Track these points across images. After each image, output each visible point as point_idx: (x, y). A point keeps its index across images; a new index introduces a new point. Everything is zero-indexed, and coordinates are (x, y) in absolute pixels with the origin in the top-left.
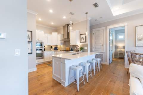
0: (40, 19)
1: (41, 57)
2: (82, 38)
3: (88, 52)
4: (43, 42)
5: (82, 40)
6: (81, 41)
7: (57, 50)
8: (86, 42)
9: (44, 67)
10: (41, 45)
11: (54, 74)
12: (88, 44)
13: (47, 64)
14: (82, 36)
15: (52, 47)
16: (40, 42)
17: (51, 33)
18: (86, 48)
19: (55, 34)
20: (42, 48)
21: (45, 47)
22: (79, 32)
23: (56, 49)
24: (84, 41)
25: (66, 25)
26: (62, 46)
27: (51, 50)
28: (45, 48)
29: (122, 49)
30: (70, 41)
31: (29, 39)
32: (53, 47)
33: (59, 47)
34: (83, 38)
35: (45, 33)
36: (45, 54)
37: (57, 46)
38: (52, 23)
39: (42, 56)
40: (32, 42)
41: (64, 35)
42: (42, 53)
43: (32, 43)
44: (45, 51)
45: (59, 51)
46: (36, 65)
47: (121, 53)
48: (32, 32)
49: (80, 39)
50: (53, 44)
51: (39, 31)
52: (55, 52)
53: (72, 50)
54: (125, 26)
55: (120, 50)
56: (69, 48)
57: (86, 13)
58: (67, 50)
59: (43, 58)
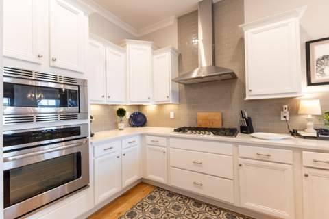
7: (143, 124)
22: (302, 31)
26: (172, 110)
27: (121, 125)
32: (128, 114)
33: (150, 110)
37: (139, 106)
42: (79, 154)
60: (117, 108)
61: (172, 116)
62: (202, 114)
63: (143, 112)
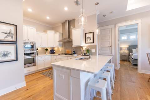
0: (30, 10)
1: (32, 64)
2: (88, 37)
3: (96, 55)
4: (35, 43)
5: (89, 40)
6: (87, 42)
7: (54, 53)
8: (93, 43)
9: (37, 79)
10: (32, 47)
11: (56, 93)
12: (96, 45)
13: (42, 73)
14: (88, 35)
15: (47, 50)
16: (30, 43)
17: (45, 31)
18: (93, 51)
19: (51, 33)
20: (33, 51)
21: (37, 49)
22: (84, 30)
23: (52, 52)
24: (92, 41)
25: (66, 21)
26: (61, 49)
27: (47, 53)
28: (38, 51)
29: (125, 51)
30: (72, 41)
31: (12, 37)
32: (49, 50)
33: (56, 49)
34: (90, 37)
35: (37, 30)
36: (38, 59)
38: (48, 18)
39: (34, 63)
40: (16, 42)
41: (62, 34)
42: (34, 58)
43: (16, 44)
44: (37, 55)
45: (56, 54)
46: (25, 76)
47: (124, 55)
48: (16, 26)
49: (86, 39)
50: (49, 46)
51: (28, 27)
52: (51, 55)
53: (74, 53)
54: (138, 24)
55: (123, 52)
56: (70, 50)
57: (96, 4)
58: (67, 53)
59: (36, 65)
60: (46, 48)
61: (61, 51)
62: (67, 50)
63: (54, 49)
